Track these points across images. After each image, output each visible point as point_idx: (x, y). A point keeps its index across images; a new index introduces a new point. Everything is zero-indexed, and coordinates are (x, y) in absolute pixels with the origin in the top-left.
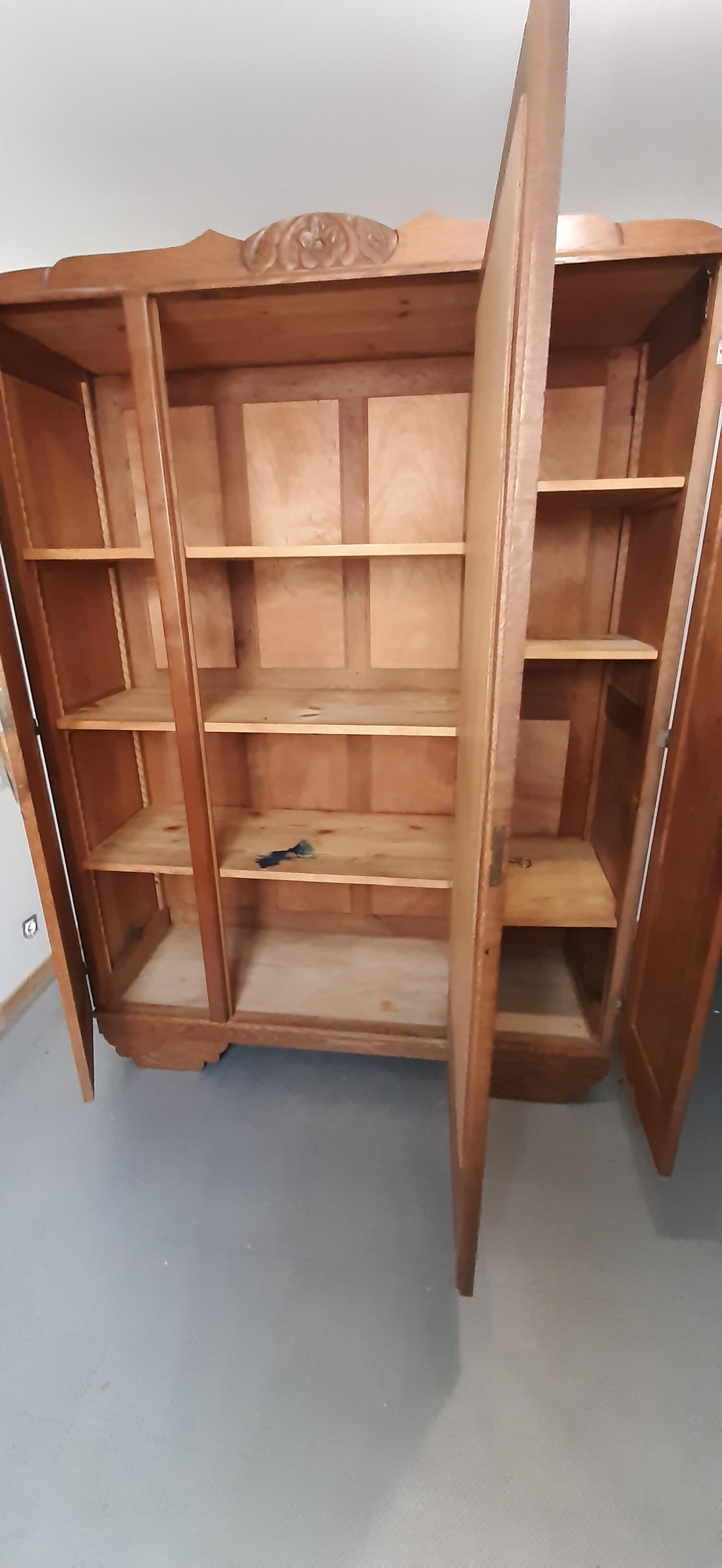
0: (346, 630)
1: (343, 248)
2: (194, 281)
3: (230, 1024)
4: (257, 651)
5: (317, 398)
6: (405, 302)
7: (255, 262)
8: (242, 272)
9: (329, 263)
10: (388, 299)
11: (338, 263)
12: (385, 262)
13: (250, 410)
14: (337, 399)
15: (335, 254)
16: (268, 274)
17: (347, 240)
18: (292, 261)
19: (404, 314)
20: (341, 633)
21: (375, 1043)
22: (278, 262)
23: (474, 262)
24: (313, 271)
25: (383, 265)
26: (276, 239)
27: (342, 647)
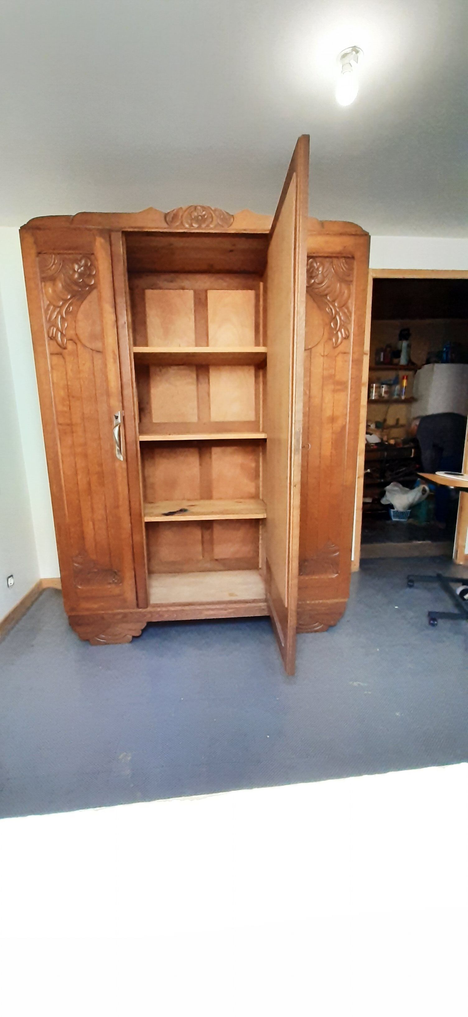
0: (198, 402)
1: (210, 220)
2: (143, 228)
3: (149, 609)
4: (150, 412)
5: (183, 289)
6: (234, 245)
7: (172, 222)
8: (165, 225)
9: (203, 226)
10: (227, 244)
11: (208, 226)
12: (228, 227)
13: (149, 293)
14: (192, 289)
15: (207, 223)
16: (177, 227)
17: (212, 217)
18: (188, 223)
19: (231, 251)
20: (196, 403)
21: (230, 611)
22: (182, 223)
23: (266, 230)
24: (198, 228)
25: (228, 228)
26: (181, 214)
27: (196, 411)
